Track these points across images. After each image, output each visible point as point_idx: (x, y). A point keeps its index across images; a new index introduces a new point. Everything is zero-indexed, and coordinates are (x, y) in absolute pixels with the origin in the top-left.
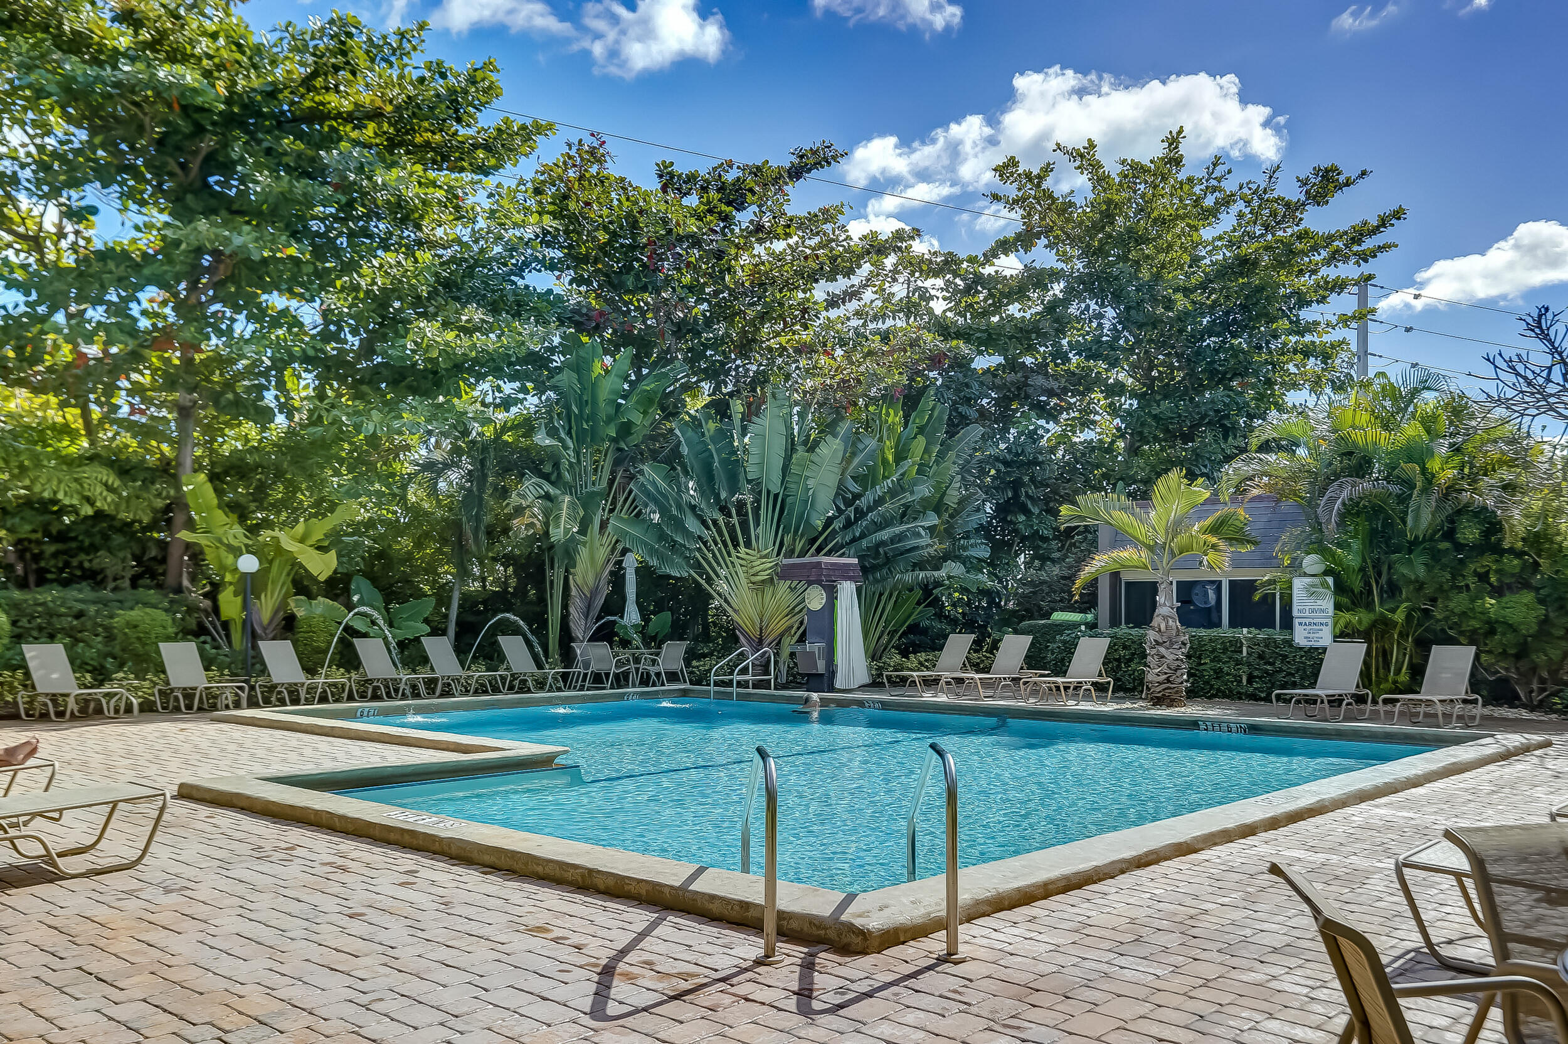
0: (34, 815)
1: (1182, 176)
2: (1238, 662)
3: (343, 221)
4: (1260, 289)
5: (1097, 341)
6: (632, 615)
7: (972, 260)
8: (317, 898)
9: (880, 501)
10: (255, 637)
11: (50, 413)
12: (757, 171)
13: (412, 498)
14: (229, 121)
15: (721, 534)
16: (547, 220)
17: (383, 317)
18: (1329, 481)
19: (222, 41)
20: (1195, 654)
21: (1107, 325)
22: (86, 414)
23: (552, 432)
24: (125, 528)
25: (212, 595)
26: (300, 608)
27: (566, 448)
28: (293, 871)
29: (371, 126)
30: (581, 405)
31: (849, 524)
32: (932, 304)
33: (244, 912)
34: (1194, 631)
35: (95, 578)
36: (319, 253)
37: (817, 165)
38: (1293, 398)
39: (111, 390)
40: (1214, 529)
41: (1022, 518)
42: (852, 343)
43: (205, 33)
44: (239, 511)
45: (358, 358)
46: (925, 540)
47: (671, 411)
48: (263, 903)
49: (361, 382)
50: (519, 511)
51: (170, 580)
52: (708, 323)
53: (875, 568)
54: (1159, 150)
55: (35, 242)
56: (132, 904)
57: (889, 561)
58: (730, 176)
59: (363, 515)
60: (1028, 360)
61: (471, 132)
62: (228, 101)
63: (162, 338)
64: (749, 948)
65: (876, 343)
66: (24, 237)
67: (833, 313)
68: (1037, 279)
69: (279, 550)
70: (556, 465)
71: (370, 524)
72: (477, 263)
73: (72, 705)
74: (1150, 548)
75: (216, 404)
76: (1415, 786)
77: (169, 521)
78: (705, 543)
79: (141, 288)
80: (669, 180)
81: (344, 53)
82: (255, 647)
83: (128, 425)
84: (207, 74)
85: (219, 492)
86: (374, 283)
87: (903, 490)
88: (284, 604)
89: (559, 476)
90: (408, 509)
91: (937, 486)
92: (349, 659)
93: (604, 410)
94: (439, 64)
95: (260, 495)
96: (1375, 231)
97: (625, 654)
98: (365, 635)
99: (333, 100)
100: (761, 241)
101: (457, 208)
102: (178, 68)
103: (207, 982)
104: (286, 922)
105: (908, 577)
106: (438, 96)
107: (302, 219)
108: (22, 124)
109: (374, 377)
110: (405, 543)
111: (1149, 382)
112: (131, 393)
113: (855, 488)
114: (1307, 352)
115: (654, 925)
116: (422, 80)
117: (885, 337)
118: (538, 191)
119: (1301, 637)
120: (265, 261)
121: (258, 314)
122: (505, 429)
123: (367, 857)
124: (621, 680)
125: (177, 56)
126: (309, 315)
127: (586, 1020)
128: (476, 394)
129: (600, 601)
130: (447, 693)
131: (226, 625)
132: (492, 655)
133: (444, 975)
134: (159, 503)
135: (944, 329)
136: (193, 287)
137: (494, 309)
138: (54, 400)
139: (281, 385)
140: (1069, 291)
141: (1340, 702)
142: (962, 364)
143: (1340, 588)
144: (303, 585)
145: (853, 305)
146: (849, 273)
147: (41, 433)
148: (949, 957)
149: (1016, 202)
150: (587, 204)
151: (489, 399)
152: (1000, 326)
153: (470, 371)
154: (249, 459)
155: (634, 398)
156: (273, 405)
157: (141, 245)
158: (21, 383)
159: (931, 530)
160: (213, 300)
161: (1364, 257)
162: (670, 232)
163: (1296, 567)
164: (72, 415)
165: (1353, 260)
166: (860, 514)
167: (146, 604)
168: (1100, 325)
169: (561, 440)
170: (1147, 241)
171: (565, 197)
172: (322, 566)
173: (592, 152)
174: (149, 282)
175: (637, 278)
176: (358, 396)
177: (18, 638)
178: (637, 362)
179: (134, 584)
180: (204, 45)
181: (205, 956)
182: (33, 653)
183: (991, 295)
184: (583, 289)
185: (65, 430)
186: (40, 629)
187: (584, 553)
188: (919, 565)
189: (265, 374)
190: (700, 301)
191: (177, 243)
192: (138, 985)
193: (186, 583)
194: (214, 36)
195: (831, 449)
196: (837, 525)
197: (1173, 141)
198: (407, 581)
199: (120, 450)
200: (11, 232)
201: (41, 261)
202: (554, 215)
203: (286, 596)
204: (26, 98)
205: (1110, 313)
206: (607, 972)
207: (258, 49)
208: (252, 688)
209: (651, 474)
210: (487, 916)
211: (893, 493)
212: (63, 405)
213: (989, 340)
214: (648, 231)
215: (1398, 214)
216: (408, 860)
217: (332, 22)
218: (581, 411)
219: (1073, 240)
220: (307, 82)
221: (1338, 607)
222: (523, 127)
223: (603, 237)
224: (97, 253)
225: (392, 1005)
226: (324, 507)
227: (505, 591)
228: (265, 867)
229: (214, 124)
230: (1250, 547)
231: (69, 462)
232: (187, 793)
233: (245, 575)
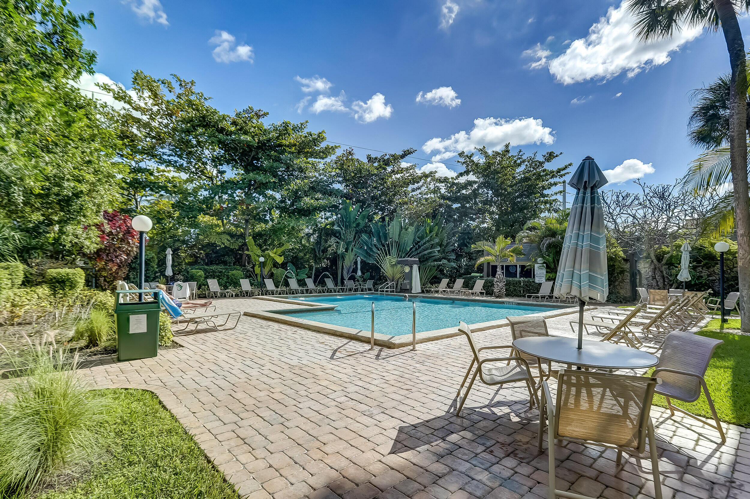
0: (212, 316)
1: (510, 155)
2: (520, 287)
3: (287, 172)
4: (531, 186)
5: (487, 200)
6: (359, 273)
7: (452, 178)
8: (274, 336)
9: (425, 243)
10: (263, 278)
11: (214, 221)
12: (393, 156)
13: (303, 242)
14: (258, 147)
15: (382, 252)
16: (337, 171)
17: (296, 196)
18: (543, 238)
19: (256, 129)
20: (508, 284)
21: (489, 196)
22: (223, 222)
23: (339, 226)
24: (232, 250)
25: (253, 267)
26: (274, 271)
27: (342, 230)
28: (269, 331)
29: (294, 148)
30: (346, 218)
31: (416, 249)
32: (441, 190)
33: (258, 338)
34: (508, 279)
35: (225, 263)
36: (280, 180)
37: (409, 154)
38: (542, 215)
39: (229, 215)
40: (513, 251)
41: (465, 248)
42: (419, 201)
43: (253, 127)
44: (260, 246)
45: (290, 207)
46: (437, 254)
47: (371, 219)
48: (261, 337)
49: (291, 213)
50: (330, 246)
51: (243, 263)
52: (380, 196)
53: (423, 261)
54: (504, 148)
55: (211, 178)
56: (233, 336)
57: (427, 260)
58: (386, 158)
59: (291, 247)
60: (468, 205)
61: (319, 148)
62: (258, 143)
63: (242, 202)
64: (367, 347)
65: (424, 202)
66: (208, 177)
67: (414, 193)
68: (470, 183)
69: (269, 256)
70: (340, 234)
71: (293, 249)
72: (320, 182)
73: (219, 295)
74: (495, 256)
75: (255, 219)
76: (552, 317)
77: (243, 249)
78: (379, 255)
79: (236, 190)
80: (370, 159)
81: (287, 131)
82: (263, 281)
83: (233, 224)
84: (253, 137)
85: (255, 241)
86: (294, 188)
87: (431, 240)
88: (271, 270)
89: (341, 237)
90: (302, 245)
91: (440, 239)
92: (287, 284)
93: (352, 219)
94: (310, 133)
95: (265, 241)
96: (564, 169)
97: (357, 283)
98: (291, 278)
99: (284, 142)
100: (394, 175)
101: (316, 168)
102: (246, 136)
103: (249, 351)
104: (266, 340)
105: (432, 264)
106: (310, 140)
107: (277, 172)
108: (208, 149)
109: (293, 212)
110: (301, 254)
111: (502, 212)
112: (234, 216)
113: (418, 240)
114: (546, 202)
115: (348, 342)
116: (306, 137)
117: (426, 200)
118: (336, 163)
119: (537, 280)
120: (267, 183)
121: (265, 196)
122: (327, 225)
123: (286, 328)
124: (356, 290)
125: (246, 133)
126: (278, 196)
127: (329, 359)
128: (320, 215)
129: (351, 270)
130: (311, 293)
131: (256, 275)
132: (323, 283)
133: (299, 351)
134: (240, 244)
135: (443, 197)
136: (249, 189)
137: (324, 194)
138: (215, 218)
139: (270, 214)
140: (478, 187)
141: (544, 297)
142: (449, 207)
143: (548, 267)
144: (275, 265)
145: (419, 191)
146: (418, 182)
147: (212, 226)
148: (413, 350)
149: (464, 163)
150: (349, 166)
151: (323, 217)
152: (459, 196)
153: (318, 210)
154: (263, 233)
155: (360, 216)
156: (269, 219)
157: (237, 178)
158: (208, 214)
159: (439, 251)
160: (254, 192)
161: (561, 176)
162: (369, 173)
163: (536, 261)
164: (220, 222)
165: (558, 177)
166: (419, 247)
167: (237, 270)
168: (488, 196)
169: (341, 228)
170: (499, 173)
171: (343, 164)
172: (280, 260)
173: (350, 152)
174: (239, 188)
175: (361, 185)
176: (290, 217)
177: (206, 278)
178: (362, 207)
179: (234, 265)
180: (252, 130)
181: (249, 346)
182: (210, 281)
183: (457, 188)
184: (348, 188)
185: (218, 226)
186: (211, 276)
187: (347, 257)
188: (436, 260)
189: (267, 211)
190: (378, 191)
191: (245, 179)
192: (234, 351)
193: (246, 264)
194: (255, 127)
195: (411, 229)
196: (413, 250)
197: (507, 146)
198: (302, 264)
199: (231, 230)
200: (205, 176)
201: (213, 184)
202: (340, 169)
203: (271, 268)
204: (209, 143)
205: (490, 192)
206: (336, 351)
207: (265, 130)
208: (262, 291)
209: (364, 237)
210: (311, 340)
211: (428, 241)
212: (217, 220)
213: (456, 200)
214: (364, 173)
215: (570, 165)
216: (295, 329)
217: (283, 123)
218: (346, 220)
219: (480, 173)
220: (278, 138)
221: (547, 272)
222: (332, 147)
223: (353, 175)
224: (226, 181)
225: (288, 356)
226: (281, 245)
227: (327, 267)
228: (263, 330)
229: (255, 148)
230: (523, 256)
231: (219, 234)
232: (246, 314)
233: (261, 262)
